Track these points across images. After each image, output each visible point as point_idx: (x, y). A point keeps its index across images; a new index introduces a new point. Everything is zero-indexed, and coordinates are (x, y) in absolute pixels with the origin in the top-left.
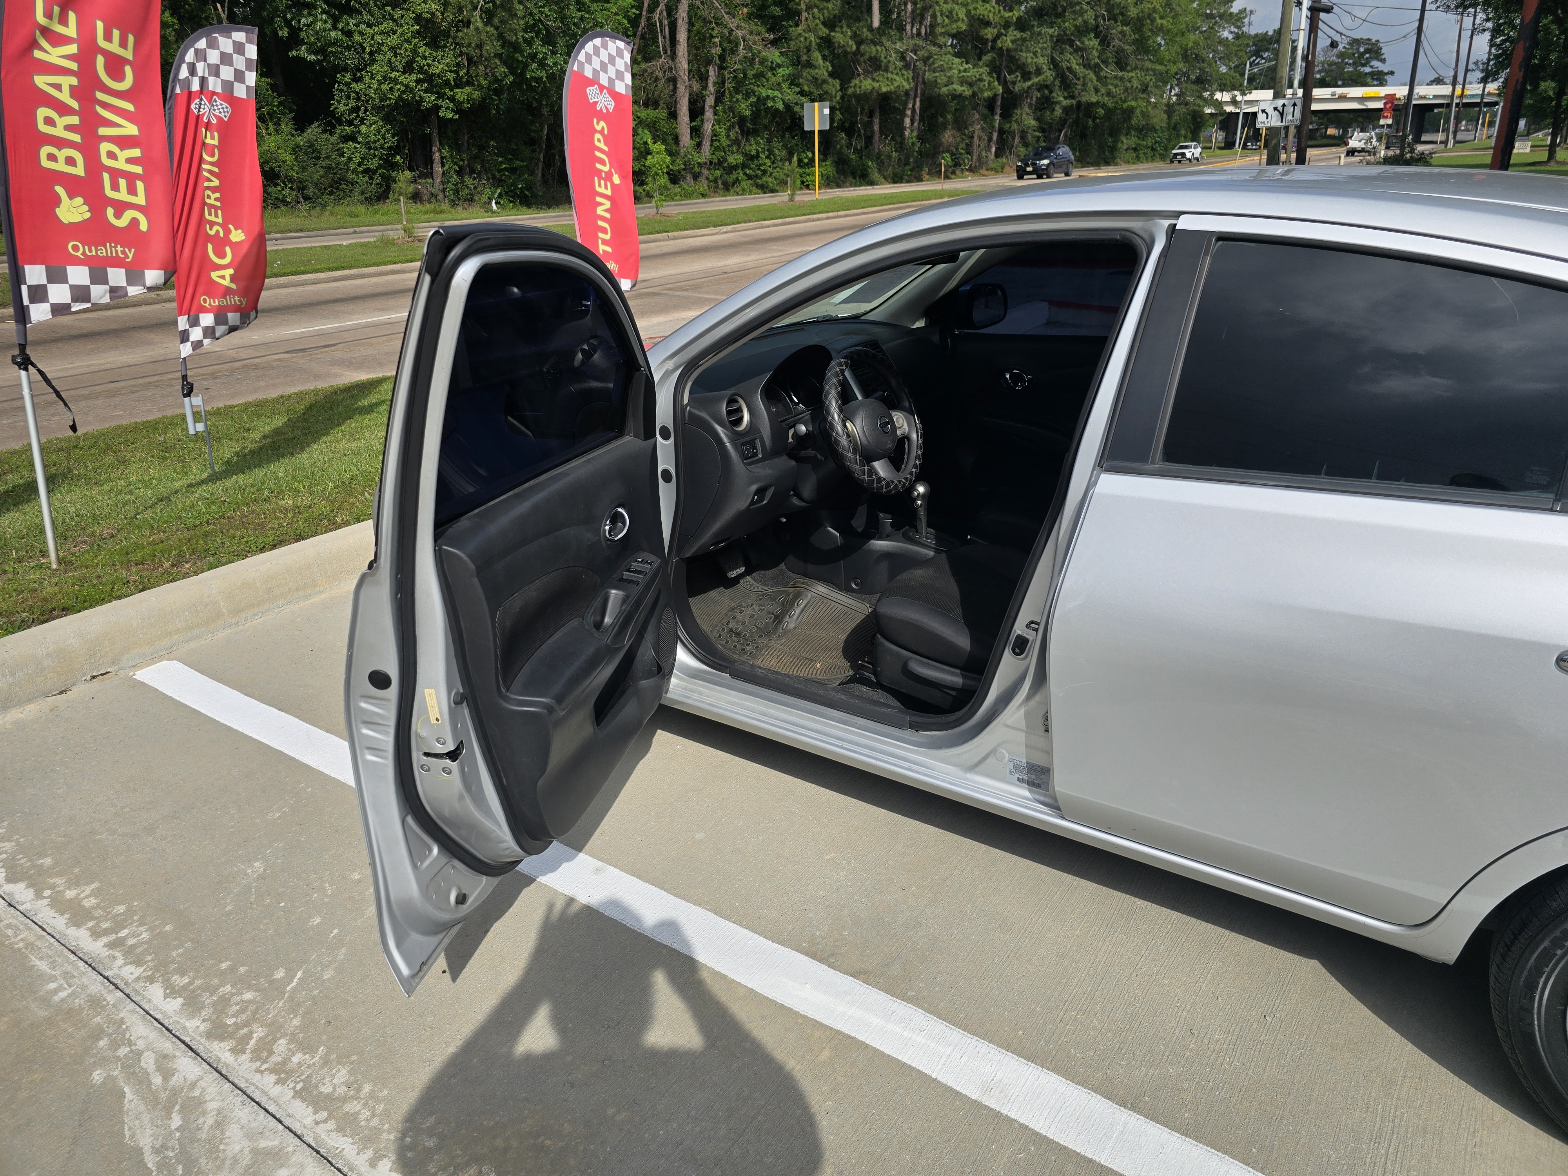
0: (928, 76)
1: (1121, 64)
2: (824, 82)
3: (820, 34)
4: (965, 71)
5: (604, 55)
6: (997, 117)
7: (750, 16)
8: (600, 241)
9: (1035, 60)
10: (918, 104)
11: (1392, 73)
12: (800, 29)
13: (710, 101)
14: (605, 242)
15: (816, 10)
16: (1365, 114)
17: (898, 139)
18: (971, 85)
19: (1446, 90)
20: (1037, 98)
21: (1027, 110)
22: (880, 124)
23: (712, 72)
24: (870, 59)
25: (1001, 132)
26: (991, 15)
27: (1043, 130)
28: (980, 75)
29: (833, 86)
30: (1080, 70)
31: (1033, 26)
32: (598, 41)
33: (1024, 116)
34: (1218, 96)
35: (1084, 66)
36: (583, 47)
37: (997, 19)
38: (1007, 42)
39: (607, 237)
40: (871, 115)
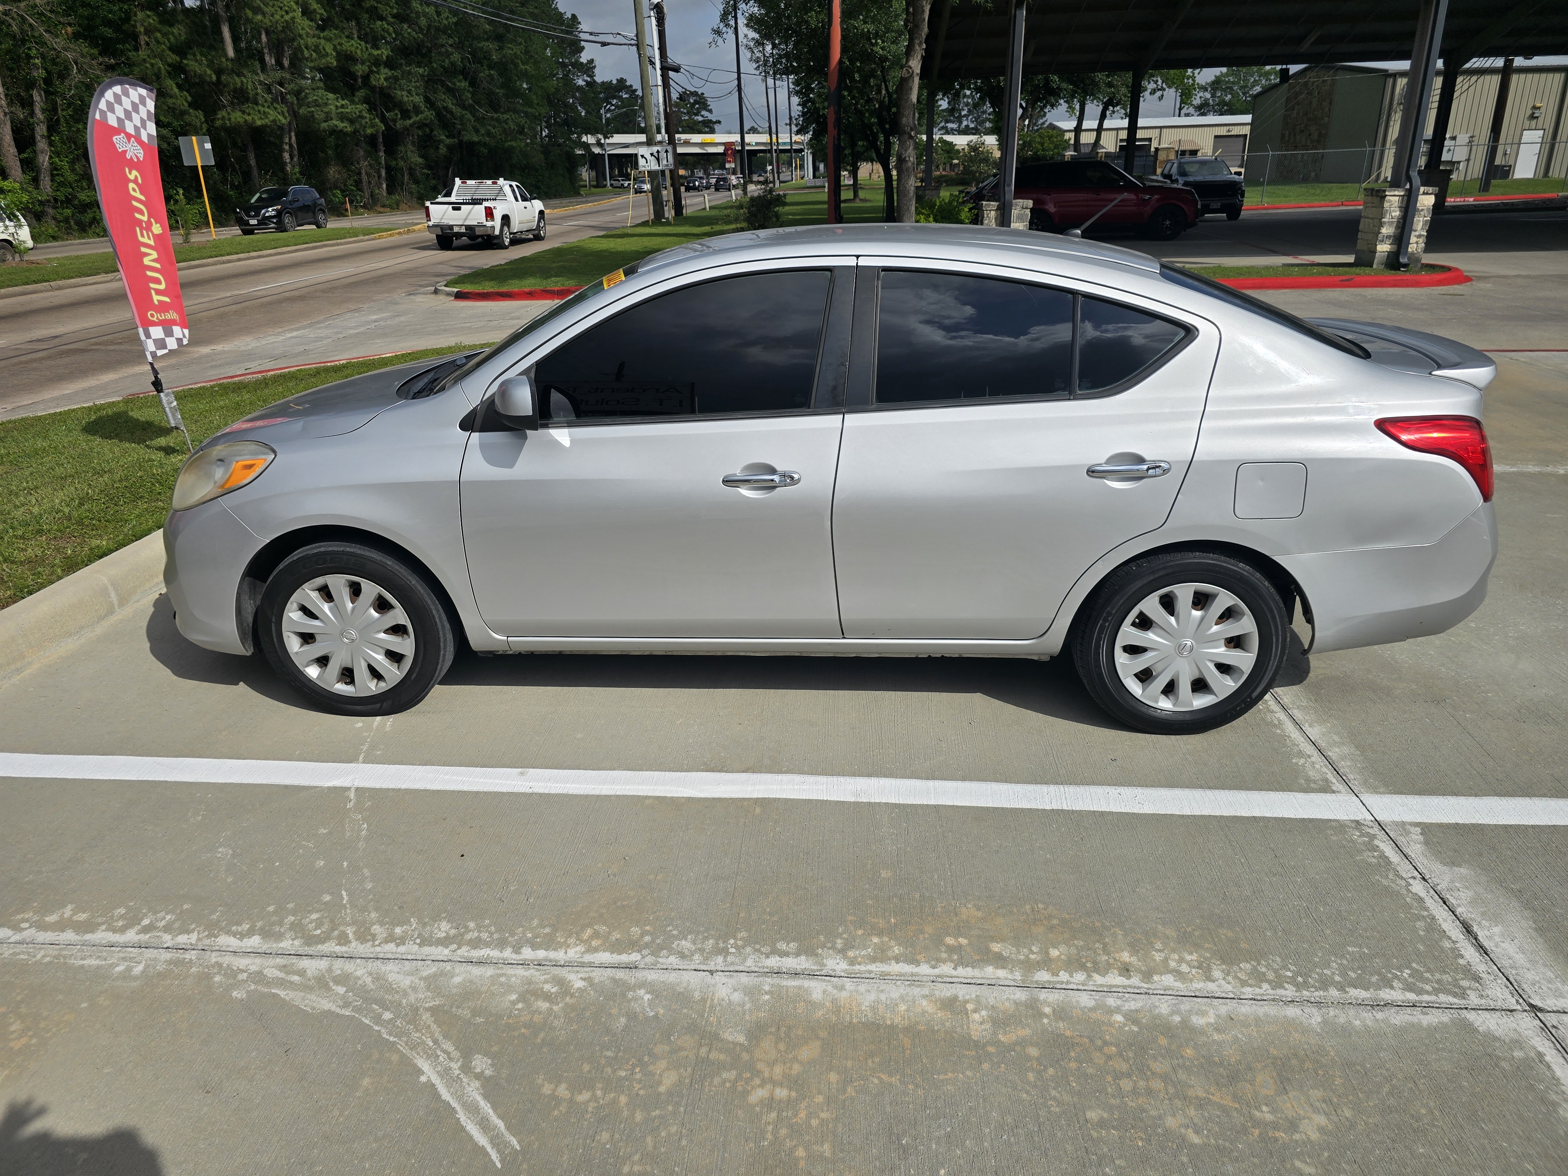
0: (303, 111)
1: (494, 106)
2: (183, 113)
3: (170, 60)
4: (342, 106)
5: (127, 103)
6: (382, 154)
7: (76, 36)
8: (153, 292)
9: (411, 99)
10: (294, 138)
11: (719, 122)
12: (142, 53)
13: (41, 130)
14: (158, 292)
15: (159, 35)
16: (705, 157)
17: (280, 174)
18: (352, 122)
19: (764, 138)
20: (418, 135)
21: (411, 147)
22: (256, 158)
23: (37, 97)
24: (235, 90)
25: (389, 169)
26: (359, 52)
27: (429, 167)
28: (360, 112)
29: (196, 117)
30: (457, 111)
31: (401, 64)
32: (117, 89)
33: (409, 153)
34: (584, 139)
35: (459, 106)
36: (102, 94)
37: (366, 56)
38: (381, 78)
39: (162, 286)
40: (244, 149)
